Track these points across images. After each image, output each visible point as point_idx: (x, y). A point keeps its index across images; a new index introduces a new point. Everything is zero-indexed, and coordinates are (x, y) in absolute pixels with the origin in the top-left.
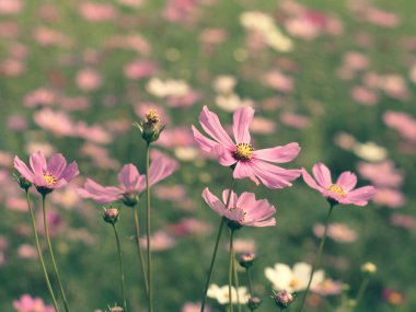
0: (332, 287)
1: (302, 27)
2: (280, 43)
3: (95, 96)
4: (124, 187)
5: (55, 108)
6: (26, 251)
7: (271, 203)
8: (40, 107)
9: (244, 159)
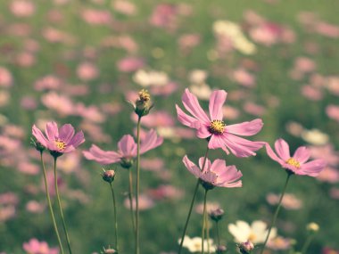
0: (282, 244)
1: (263, 35)
2: (245, 47)
3: (93, 84)
4: (121, 152)
5: (59, 92)
6: (33, 206)
7: (238, 168)
8: (47, 91)
9: (217, 133)
